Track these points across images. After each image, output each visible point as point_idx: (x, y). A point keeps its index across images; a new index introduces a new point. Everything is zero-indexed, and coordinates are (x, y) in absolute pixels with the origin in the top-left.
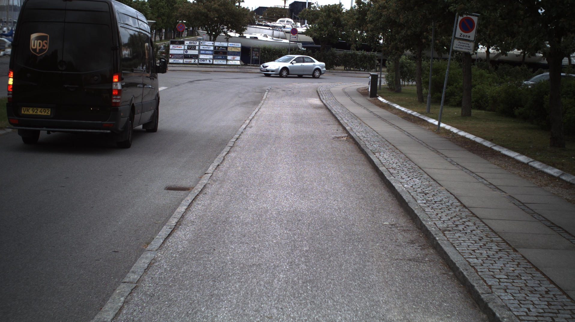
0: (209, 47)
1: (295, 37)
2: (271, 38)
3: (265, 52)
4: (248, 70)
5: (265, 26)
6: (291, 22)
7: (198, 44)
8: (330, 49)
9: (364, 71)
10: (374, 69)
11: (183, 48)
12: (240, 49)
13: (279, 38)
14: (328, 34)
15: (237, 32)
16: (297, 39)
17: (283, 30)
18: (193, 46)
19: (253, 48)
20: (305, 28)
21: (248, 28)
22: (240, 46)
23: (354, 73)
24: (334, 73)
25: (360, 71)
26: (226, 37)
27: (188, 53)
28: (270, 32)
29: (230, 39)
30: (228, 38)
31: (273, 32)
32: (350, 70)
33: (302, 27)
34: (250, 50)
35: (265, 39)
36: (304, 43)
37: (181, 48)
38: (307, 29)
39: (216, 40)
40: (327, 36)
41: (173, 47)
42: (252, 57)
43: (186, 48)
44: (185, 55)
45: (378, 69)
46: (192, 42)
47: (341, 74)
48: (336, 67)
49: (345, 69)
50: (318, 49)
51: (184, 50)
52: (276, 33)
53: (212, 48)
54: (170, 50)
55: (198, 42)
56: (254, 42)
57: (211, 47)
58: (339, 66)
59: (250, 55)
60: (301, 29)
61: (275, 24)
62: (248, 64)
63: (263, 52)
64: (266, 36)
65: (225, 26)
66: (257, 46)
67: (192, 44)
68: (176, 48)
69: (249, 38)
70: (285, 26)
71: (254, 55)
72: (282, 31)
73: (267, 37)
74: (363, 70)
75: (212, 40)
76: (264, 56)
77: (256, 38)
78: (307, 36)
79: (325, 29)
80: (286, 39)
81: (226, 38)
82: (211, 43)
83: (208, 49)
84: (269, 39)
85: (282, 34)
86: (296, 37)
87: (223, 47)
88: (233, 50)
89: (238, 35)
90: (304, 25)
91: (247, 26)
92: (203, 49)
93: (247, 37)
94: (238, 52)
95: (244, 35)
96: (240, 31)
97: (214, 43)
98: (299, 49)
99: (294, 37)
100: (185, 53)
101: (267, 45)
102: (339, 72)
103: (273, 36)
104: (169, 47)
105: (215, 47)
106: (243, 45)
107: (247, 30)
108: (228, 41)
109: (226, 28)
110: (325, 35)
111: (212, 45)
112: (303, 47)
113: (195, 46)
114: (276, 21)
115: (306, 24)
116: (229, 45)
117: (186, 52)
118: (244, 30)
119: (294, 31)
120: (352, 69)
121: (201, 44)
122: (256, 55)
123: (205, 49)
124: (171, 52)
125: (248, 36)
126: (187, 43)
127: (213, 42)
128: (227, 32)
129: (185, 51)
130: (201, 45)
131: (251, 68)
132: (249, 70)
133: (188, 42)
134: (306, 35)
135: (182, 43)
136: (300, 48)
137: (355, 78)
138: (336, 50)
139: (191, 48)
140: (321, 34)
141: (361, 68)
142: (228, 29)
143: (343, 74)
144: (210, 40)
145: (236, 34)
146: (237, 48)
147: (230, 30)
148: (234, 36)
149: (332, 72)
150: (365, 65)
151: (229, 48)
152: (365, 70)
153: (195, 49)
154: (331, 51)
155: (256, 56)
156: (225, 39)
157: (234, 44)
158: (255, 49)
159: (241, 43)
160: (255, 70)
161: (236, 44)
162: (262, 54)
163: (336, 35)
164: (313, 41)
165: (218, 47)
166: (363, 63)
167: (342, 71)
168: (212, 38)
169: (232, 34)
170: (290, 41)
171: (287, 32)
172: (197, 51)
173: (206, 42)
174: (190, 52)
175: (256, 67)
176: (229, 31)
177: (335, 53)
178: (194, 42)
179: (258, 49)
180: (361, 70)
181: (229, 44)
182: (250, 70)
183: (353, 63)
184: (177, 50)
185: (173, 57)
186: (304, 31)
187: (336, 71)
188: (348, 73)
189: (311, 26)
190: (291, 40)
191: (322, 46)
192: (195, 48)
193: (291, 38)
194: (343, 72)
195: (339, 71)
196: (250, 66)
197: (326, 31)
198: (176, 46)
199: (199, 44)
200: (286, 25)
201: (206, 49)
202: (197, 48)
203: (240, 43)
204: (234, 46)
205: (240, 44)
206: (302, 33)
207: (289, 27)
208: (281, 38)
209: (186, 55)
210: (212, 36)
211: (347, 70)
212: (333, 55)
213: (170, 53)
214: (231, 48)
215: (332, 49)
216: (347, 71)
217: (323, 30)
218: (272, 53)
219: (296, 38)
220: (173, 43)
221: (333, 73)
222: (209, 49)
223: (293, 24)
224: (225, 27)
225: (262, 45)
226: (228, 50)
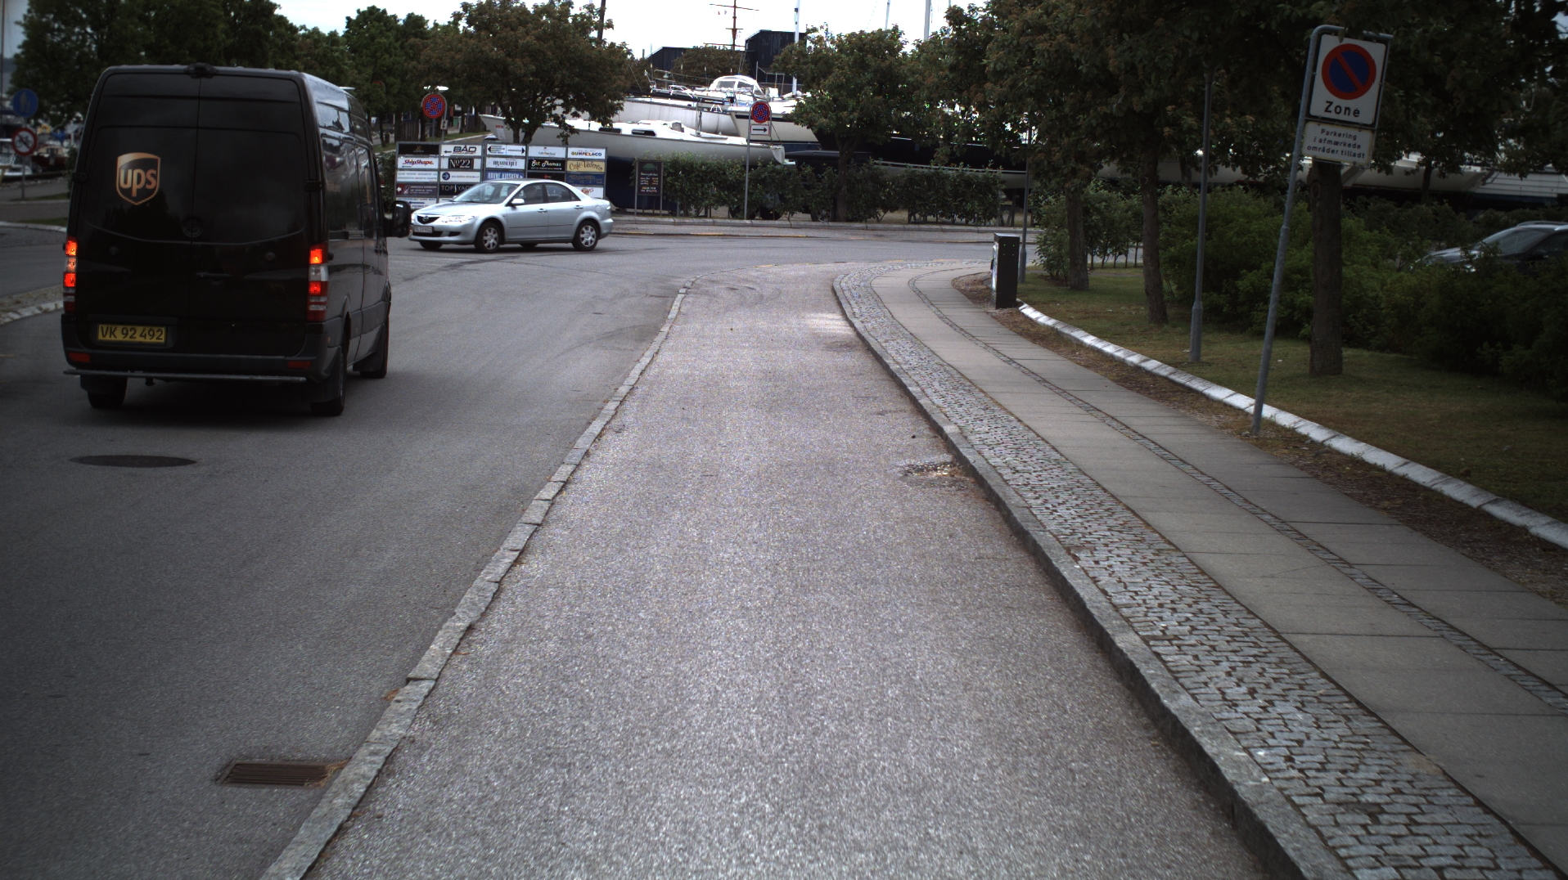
0: (511, 160)
1: (765, 130)
2: (694, 132)
3: (675, 174)
4: (626, 226)
5: (675, 97)
6: (752, 86)
7: (479, 152)
8: (867, 163)
9: (967, 224)
10: (996, 217)
11: (435, 166)
12: (603, 165)
13: (716, 133)
14: (860, 119)
15: (593, 118)
16: (770, 134)
17: (730, 109)
18: (465, 158)
19: (642, 163)
20: (794, 102)
21: (627, 105)
22: (603, 157)
23: (936, 230)
24: (879, 233)
25: (953, 223)
26: (561, 131)
27: (451, 180)
28: (692, 115)
29: (572, 138)
30: (567, 135)
31: (700, 116)
32: (926, 222)
33: (783, 100)
34: (633, 168)
35: (677, 135)
36: (791, 146)
37: (429, 166)
38: (800, 105)
39: (531, 140)
40: (858, 124)
41: (406, 162)
42: (640, 187)
43: (445, 164)
44: (441, 185)
45: (1005, 217)
46: (463, 147)
47: (901, 233)
48: (885, 212)
49: (909, 219)
50: (832, 161)
51: (439, 170)
52: (708, 118)
53: (521, 165)
54: (399, 172)
55: (479, 149)
56: (644, 146)
57: (518, 160)
58: (892, 211)
59: (632, 184)
60: (781, 106)
61: (704, 94)
62: (629, 210)
63: (670, 174)
64: (678, 127)
65: (559, 98)
66: (654, 157)
67: (463, 154)
68: (415, 166)
69: (630, 133)
70: (734, 97)
71: (645, 181)
72: (725, 112)
73: (682, 130)
74: (964, 220)
75: (521, 139)
76: (673, 185)
77: (651, 133)
78: (800, 126)
79: (852, 103)
80: (737, 135)
81: (562, 135)
82: (516, 150)
83: (508, 167)
84: (688, 135)
85: (725, 120)
86: (767, 128)
87: (551, 161)
88: (582, 169)
89: (596, 126)
90: (790, 95)
91: (622, 99)
92: (494, 166)
93: (623, 132)
94: (597, 176)
95: (616, 126)
96: (604, 112)
97: (527, 149)
98: (776, 163)
99: (762, 127)
100: (442, 180)
101: (682, 152)
102: (894, 230)
103: (699, 126)
104: (393, 162)
105: (529, 161)
106: (611, 155)
107: (622, 109)
108: (566, 144)
109: (562, 105)
110: (851, 122)
111: (520, 154)
112: (787, 157)
113: (472, 159)
114: (707, 84)
115: (795, 91)
116: (570, 156)
117: (446, 176)
118: (613, 110)
119: (761, 112)
120: (930, 218)
121: (488, 152)
122: (651, 181)
123: (500, 167)
124: (402, 177)
125: (627, 129)
126: (447, 149)
127: (524, 148)
128: (564, 118)
129: (442, 173)
130: (490, 156)
131: (636, 222)
132: (629, 226)
133: (451, 148)
134: (797, 123)
135: (434, 150)
136: (780, 161)
137: (942, 246)
138: (883, 164)
139: (461, 164)
140: (839, 119)
141: (956, 217)
142: (567, 107)
143: (906, 235)
144: (516, 141)
145: (592, 122)
146: (595, 163)
147: (573, 110)
148: (587, 128)
149: (873, 230)
150: (969, 207)
151: (569, 163)
152: (967, 222)
153: (471, 168)
154: (869, 168)
155: (650, 185)
156: (558, 137)
157: (583, 150)
158: (649, 166)
159: (606, 149)
160: (650, 227)
161: (589, 150)
162: (669, 179)
163: (884, 121)
164: (814, 139)
165: (537, 161)
166: (961, 202)
167: (901, 226)
168: (522, 135)
169: (580, 123)
170: (750, 141)
171: (740, 116)
172: (478, 174)
173: (504, 146)
174: (456, 177)
175: (652, 219)
176: (568, 116)
177: (882, 174)
178: (468, 147)
179: (658, 163)
180: (958, 220)
181: (571, 150)
182: (634, 226)
183: (934, 202)
184: (417, 172)
185: (406, 192)
186: (789, 111)
187: (886, 226)
188: (920, 230)
189: (809, 94)
190: (752, 138)
191: (841, 153)
192: (471, 165)
193: (753, 132)
194: (904, 230)
195: (895, 226)
196: (632, 214)
197: (854, 110)
198: (415, 159)
199: (484, 151)
200: (738, 96)
201: (505, 167)
202: (477, 164)
203: (602, 148)
204: (584, 157)
205: (603, 151)
206: (786, 118)
207: (745, 102)
208: (723, 134)
209: (445, 184)
210: (521, 130)
211: (916, 223)
212: (877, 180)
213: (399, 180)
214: (575, 163)
215: (871, 161)
216: (917, 226)
217: (845, 108)
218: (698, 176)
219: (767, 132)
220: (405, 150)
221: (875, 233)
222: (513, 167)
223: (757, 92)
224: (559, 101)
225: (666, 153)
226: (568, 169)
